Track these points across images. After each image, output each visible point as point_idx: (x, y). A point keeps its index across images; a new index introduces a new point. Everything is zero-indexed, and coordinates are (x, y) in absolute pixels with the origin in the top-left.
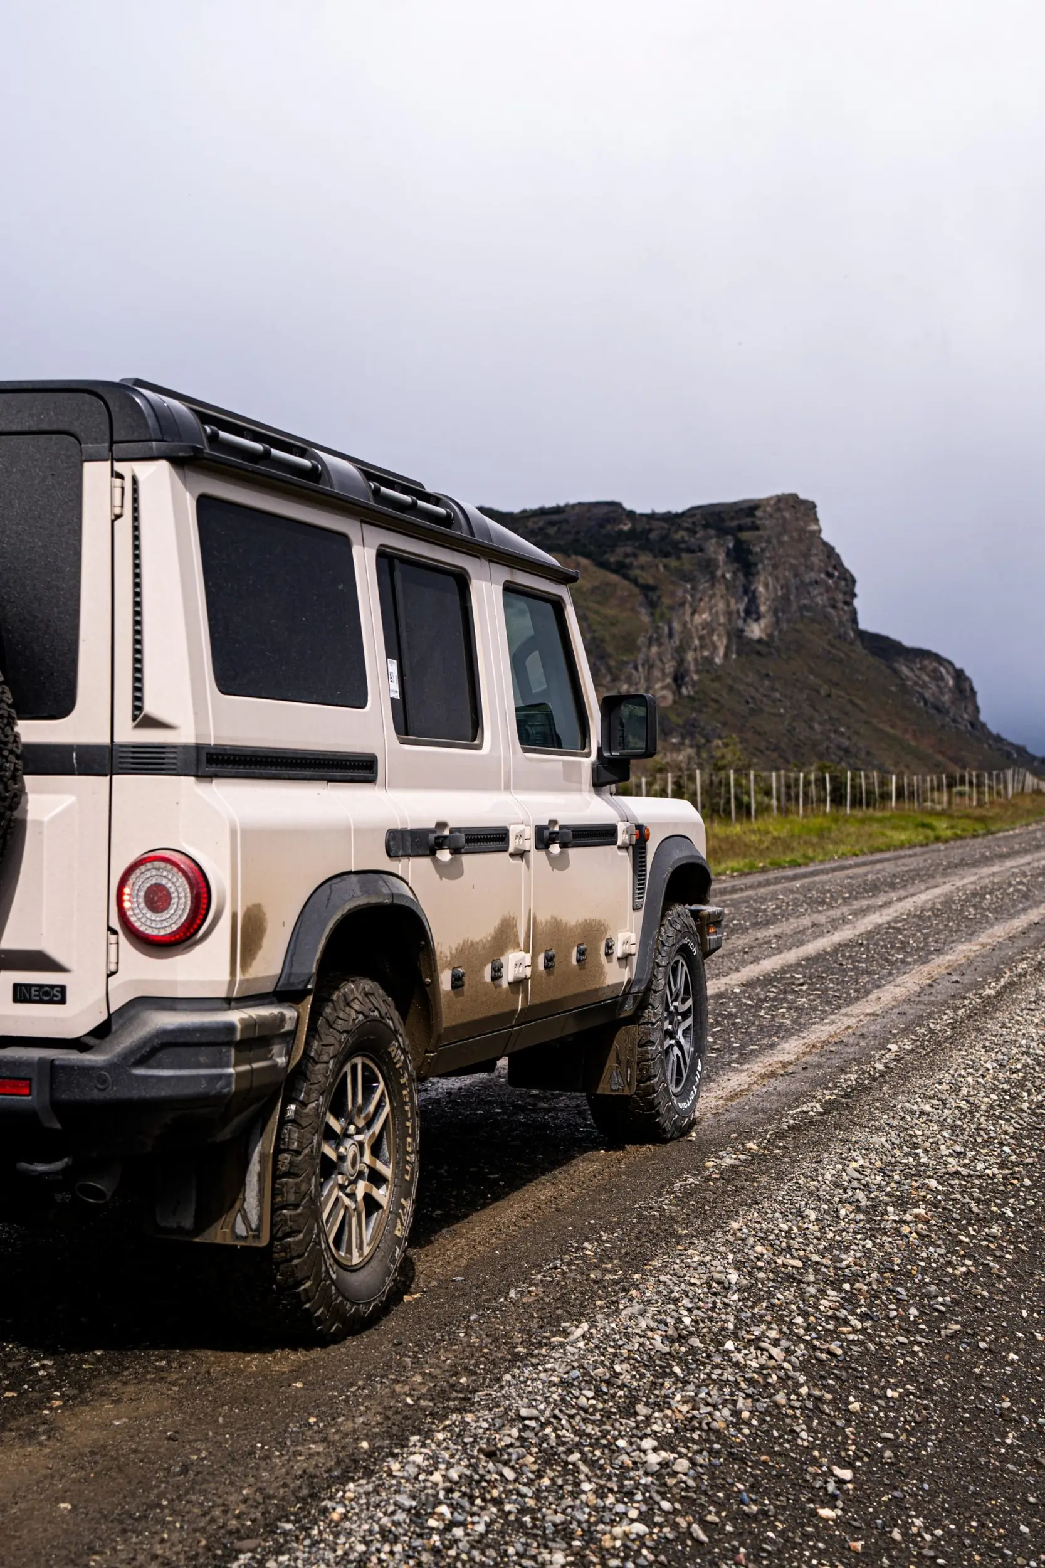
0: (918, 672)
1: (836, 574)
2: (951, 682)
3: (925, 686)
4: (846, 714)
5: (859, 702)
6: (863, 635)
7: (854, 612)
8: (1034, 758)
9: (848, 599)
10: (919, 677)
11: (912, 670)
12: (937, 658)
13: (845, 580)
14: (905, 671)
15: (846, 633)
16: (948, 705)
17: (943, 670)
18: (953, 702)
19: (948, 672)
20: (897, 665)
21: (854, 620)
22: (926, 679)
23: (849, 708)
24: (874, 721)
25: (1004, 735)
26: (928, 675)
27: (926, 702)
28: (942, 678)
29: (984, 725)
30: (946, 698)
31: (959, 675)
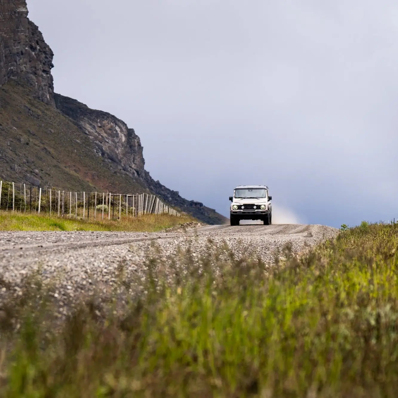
0: (98, 130)
1: (38, 48)
2: (124, 139)
3: (103, 140)
4: (41, 159)
5: (52, 150)
6: (57, 97)
7: (51, 79)
8: (184, 201)
9: (47, 69)
10: (99, 134)
11: (94, 127)
12: (114, 119)
13: (45, 53)
14: (88, 127)
15: (43, 95)
16: (120, 156)
17: (117, 128)
18: (124, 155)
19: (122, 131)
20: (82, 123)
21: (51, 86)
22: (105, 135)
23: (43, 153)
24: (62, 166)
25: (162, 183)
26: (106, 132)
27: (103, 154)
28: (117, 135)
29: (147, 174)
30: (119, 151)
31: (130, 133)
